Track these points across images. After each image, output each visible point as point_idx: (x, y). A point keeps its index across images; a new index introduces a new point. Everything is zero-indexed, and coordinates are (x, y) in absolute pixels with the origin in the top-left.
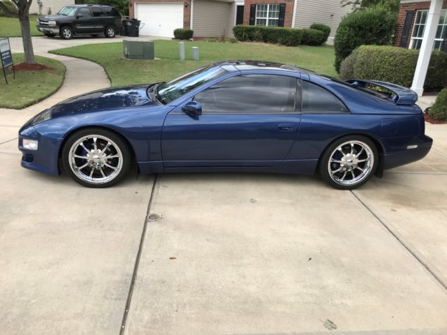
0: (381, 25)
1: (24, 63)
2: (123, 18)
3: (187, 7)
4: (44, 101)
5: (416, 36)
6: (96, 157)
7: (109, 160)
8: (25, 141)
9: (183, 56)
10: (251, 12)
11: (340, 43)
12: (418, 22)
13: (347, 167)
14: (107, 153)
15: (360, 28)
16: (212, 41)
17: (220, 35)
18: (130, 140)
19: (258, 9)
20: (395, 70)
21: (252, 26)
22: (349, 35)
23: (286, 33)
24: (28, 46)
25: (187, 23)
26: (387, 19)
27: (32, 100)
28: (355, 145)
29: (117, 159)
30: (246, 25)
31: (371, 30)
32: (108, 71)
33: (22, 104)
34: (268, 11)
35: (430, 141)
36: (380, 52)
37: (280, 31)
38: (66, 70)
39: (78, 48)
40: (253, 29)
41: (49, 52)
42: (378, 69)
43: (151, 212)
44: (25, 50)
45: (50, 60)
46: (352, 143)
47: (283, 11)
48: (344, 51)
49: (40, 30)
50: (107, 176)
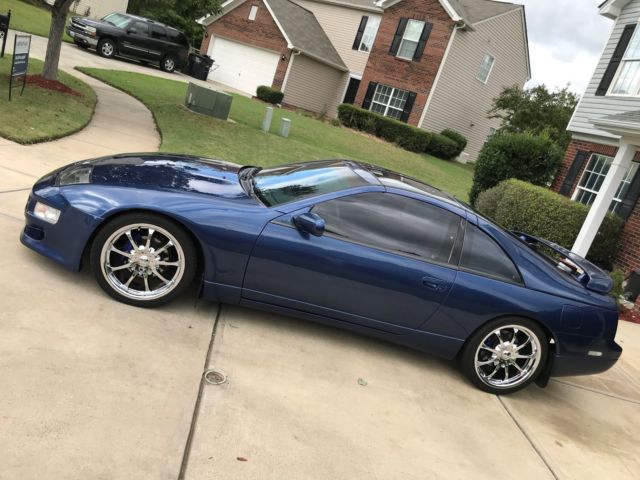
0: (543, 159)
1: (40, 76)
2: (192, 50)
3: (284, 60)
4: (60, 140)
5: (583, 186)
6: (144, 257)
7: (161, 266)
8: (39, 206)
9: (267, 126)
10: (368, 91)
11: (484, 167)
12: (591, 168)
13: (502, 361)
14: (162, 256)
15: (515, 155)
16: (306, 116)
17: (318, 109)
18: (203, 244)
19: (379, 91)
20: (554, 225)
21: (364, 110)
22: (498, 160)
23: (409, 132)
24: (53, 54)
25: (278, 81)
26: (551, 154)
27: (43, 134)
28: (519, 332)
29: (174, 269)
30: (357, 106)
31: (527, 161)
32: (159, 120)
33: (29, 139)
34: (391, 97)
35: (619, 350)
36: (537, 195)
37: (401, 127)
38: (97, 101)
39: (118, 73)
40: (366, 115)
41: (76, 68)
42: (532, 216)
43: (211, 367)
44: (47, 57)
45: (76, 81)
46: (516, 328)
47: (410, 102)
48: (487, 179)
49: (69, 35)
50: (151, 290)
